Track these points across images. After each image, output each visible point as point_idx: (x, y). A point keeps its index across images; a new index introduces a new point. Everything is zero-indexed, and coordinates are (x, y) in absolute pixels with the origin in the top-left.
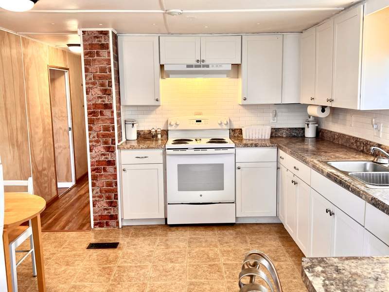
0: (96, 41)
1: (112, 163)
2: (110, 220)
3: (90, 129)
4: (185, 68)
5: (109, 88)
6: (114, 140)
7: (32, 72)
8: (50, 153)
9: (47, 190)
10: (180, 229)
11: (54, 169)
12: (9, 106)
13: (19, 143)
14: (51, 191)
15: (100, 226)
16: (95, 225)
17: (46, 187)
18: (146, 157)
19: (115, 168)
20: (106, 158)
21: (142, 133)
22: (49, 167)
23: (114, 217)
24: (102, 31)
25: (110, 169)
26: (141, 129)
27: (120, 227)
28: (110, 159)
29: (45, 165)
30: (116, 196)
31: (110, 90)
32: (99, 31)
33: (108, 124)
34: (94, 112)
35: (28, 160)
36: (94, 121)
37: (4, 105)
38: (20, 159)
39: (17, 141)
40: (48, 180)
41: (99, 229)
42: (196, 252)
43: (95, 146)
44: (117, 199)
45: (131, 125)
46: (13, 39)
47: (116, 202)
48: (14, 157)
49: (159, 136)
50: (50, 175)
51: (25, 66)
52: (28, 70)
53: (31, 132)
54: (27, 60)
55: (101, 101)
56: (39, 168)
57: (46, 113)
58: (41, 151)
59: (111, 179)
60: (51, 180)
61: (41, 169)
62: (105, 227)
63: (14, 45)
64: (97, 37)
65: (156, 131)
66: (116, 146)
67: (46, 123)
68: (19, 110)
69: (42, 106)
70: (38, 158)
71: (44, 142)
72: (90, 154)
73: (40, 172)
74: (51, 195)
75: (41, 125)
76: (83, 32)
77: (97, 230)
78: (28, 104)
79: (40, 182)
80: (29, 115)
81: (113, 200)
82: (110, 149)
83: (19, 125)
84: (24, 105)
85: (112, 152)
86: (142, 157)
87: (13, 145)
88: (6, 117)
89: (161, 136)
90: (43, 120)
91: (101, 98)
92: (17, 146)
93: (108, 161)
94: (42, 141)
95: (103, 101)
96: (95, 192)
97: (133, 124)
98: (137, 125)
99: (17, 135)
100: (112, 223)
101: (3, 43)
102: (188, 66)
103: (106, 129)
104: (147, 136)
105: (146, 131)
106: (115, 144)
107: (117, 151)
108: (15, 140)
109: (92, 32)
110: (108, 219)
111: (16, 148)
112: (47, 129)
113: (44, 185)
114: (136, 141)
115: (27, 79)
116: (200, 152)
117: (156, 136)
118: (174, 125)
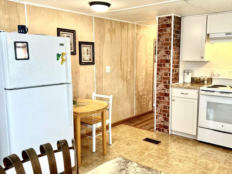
0: (165, 23)
1: (167, 95)
2: (164, 128)
3: (158, 74)
4: (224, 35)
5: (169, 50)
6: (170, 81)
7: (142, 42)
8: (150, 87)
9: (145, 106)
10: (205, 145)
11: (152, 96)
12: (123, 60)
13: (128, 79)
14: (148, 107)
15: (159, 131)
16: (157, 129)
17: (144, 105)
18: (187, 94)
19: (169, 98)
20: (165, 92)
21: (195, 79)
22: (148, 94)
23: (167, 127)
24: (169, 16)
25: (166, 98)
26: (194, 76)
27: (170, 134)
28: (166, 92)
29: (145, 93)
30: (168, 115)
31: (170, 51)
32: (166, 17)
33: (167, 71)
34: (160, 64)
35: (133, 88)
36: (160, 70)
37: (120, 59)
38: (127, 87)
39: (127, 78)
40: (146, 101)
41: (158, 132)
42: (200, 161)
43: (159, 84)
44: (169, 117)
45: (187, 73)
46: (130, 26)
47: (168, 119)
48: (123, 86)
49: (206, 82)
50: (148, 98)
51: (137, 40)
52: (138, 41)
53: (137, 74)
54: (139, 36)
55: (165, 58)
56: (140, 94)
57: (149, 65)
58: (143, 85)
59: (166, 105)
60: (149, 101)
61: (142, 94)
62: (161, 132)
63: (130, 29)
64: (165, 20)
65: (204, 78)
66: (170, 85)
67: (148, 70)
68: (130, 63)
69: (147, 61)
70: (140, 89)
71: (146, 81)
72: (157, 88)
73: (141, 96)
74: (148, 109)
75: (145, 71)
76: (159, 18)
77: (157, 133)
78: (137, 60)
79: (140, 101)
80: (136, 66)
81: (167, 117)
82: (167, 87)
83: (129, 70)
84: (134, 60)
85: (168, 88)
86: (185, 94)
87: (124, 80)
88: (121, 65)
89: (207, 82)
90: (146, 69)
91: (164, 56)
92: (126, 81)
93: (166, 93)
94: (144, 80)
95: (166, 58)
96: (157, 110)
97: (188, 73)
98: (192, 73)
99: (127, 75)
100: (165, 130)
101: (123, 28)
102: (227, 34)
103: (166, 74)
104: (198, 81)
105: (198, 78)
106: (170, 84)
107: (170, 88)
108: (125, 77)
109: (163, 18)
110: (163, 128)
111: (125, 81)
112: (148, 73)
113: (143, 103)
114: (190, 84)
115: (137, 47)
116: (224, 95)
117: (203, 81)
118: (217, 75)
